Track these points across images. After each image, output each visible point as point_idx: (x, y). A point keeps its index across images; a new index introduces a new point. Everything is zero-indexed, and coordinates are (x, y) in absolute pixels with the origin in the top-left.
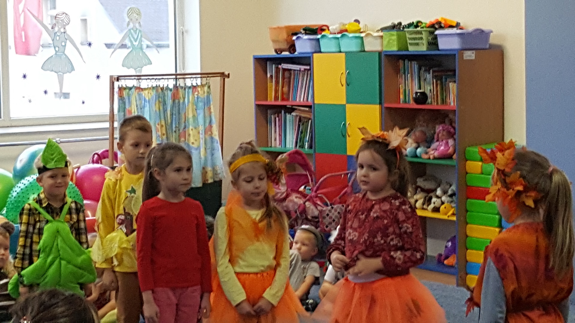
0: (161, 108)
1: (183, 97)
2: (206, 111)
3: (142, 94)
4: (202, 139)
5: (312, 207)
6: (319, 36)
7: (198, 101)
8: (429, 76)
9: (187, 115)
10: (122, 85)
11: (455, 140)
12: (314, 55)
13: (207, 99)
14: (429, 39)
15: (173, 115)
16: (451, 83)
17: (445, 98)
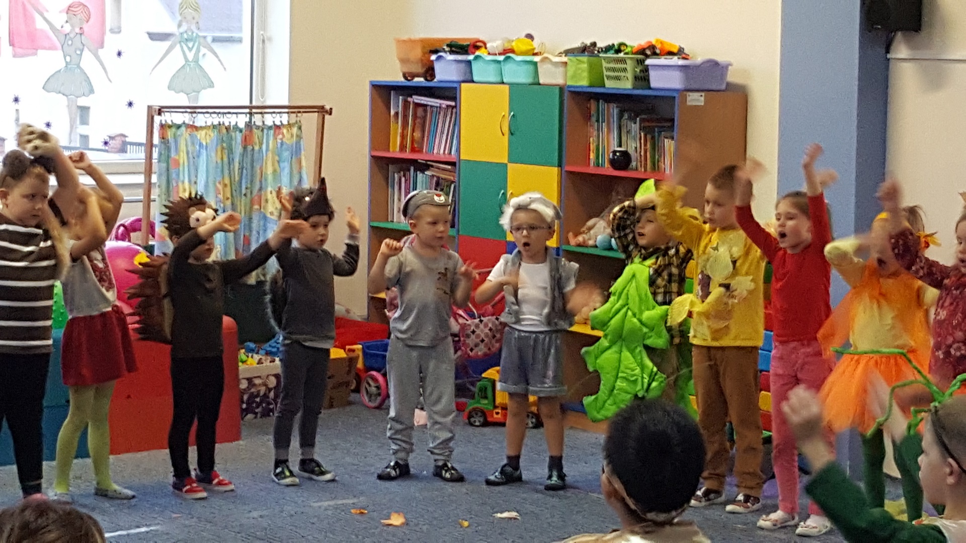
0: (225, 159)
1: (259, 142)
2: (294, 165)
3: (196, 136)
6: (471, 57)
7: (282, 149)
8: (635, 127)
9: (264, 171)
10: (166, 121)
12: (463, 85)
13: (296, 147)
14: (636, 71)
15: (242, 169)
16: (667, 140)
17: (658, 162)
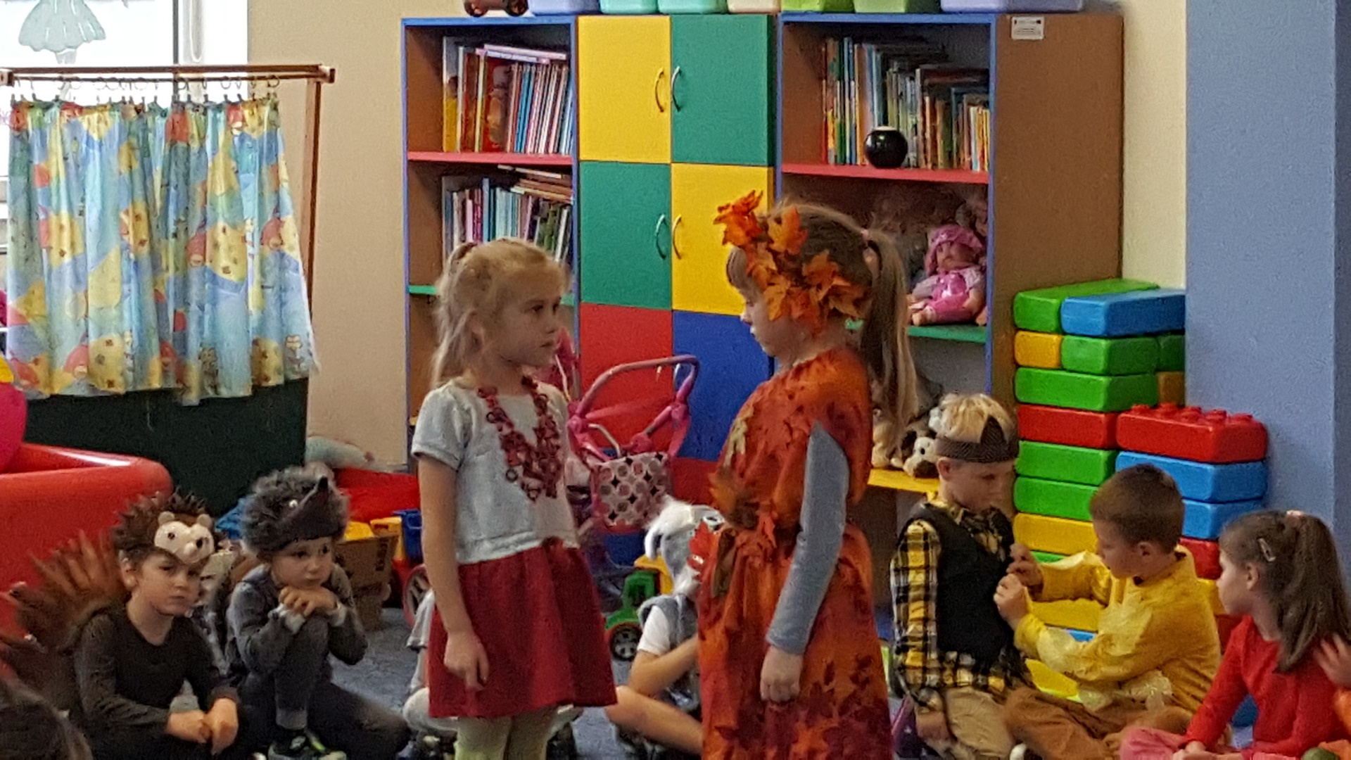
0: (136, 166)
1: (199, 135)
2: (265, 178)
3: (80, 125)
4: (253, 256)
7: (241, 147)
8: (913, 87)
9: (209, 188)
10: (22, 96)
11: (983, 271)
12: (581, 19)
13: (269, 142)
15: (168, 185)
16: (976, 108)
17: (958, 153)
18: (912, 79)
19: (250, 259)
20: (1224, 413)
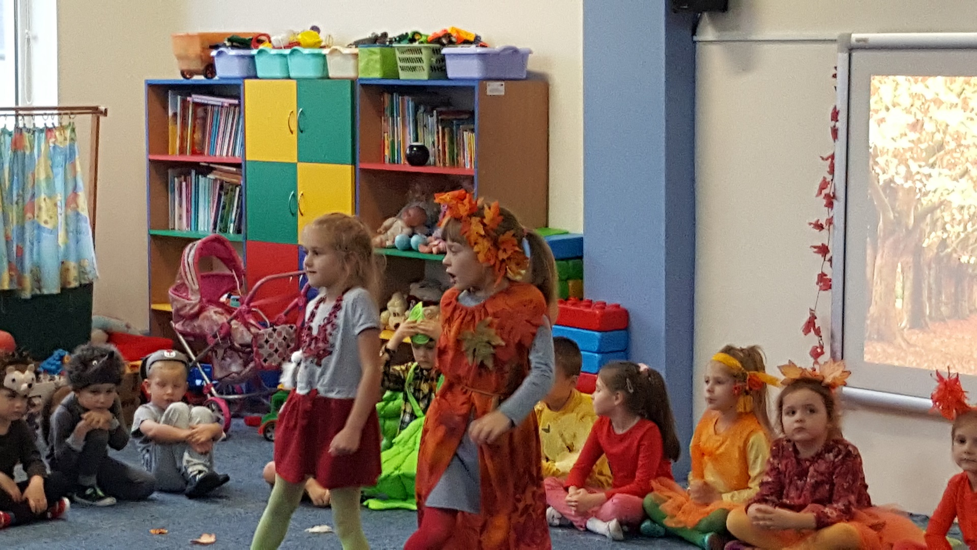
1: (30, 146)
2: (68, 171)
4: (61, 214)
5: (242, 328)
6: (254, 52)
7: (54, 153)
8: (432, 121)
9: (36, 176)
12: (247, 81)
13: (70, 150)
14: (432, 61)
15: (12, 174)
16: (467, 133)
17: (457, 157)
18: (432, 116)
19: (60, 217)
20: (605, 303)
